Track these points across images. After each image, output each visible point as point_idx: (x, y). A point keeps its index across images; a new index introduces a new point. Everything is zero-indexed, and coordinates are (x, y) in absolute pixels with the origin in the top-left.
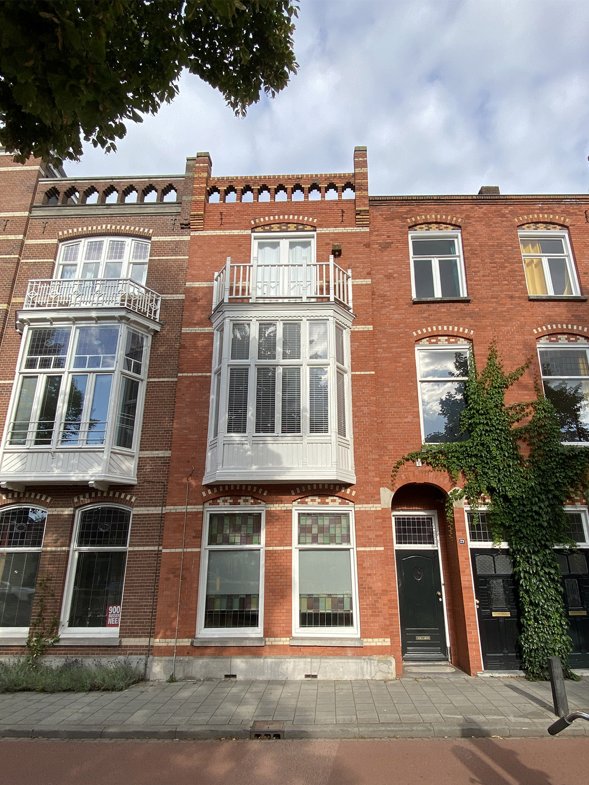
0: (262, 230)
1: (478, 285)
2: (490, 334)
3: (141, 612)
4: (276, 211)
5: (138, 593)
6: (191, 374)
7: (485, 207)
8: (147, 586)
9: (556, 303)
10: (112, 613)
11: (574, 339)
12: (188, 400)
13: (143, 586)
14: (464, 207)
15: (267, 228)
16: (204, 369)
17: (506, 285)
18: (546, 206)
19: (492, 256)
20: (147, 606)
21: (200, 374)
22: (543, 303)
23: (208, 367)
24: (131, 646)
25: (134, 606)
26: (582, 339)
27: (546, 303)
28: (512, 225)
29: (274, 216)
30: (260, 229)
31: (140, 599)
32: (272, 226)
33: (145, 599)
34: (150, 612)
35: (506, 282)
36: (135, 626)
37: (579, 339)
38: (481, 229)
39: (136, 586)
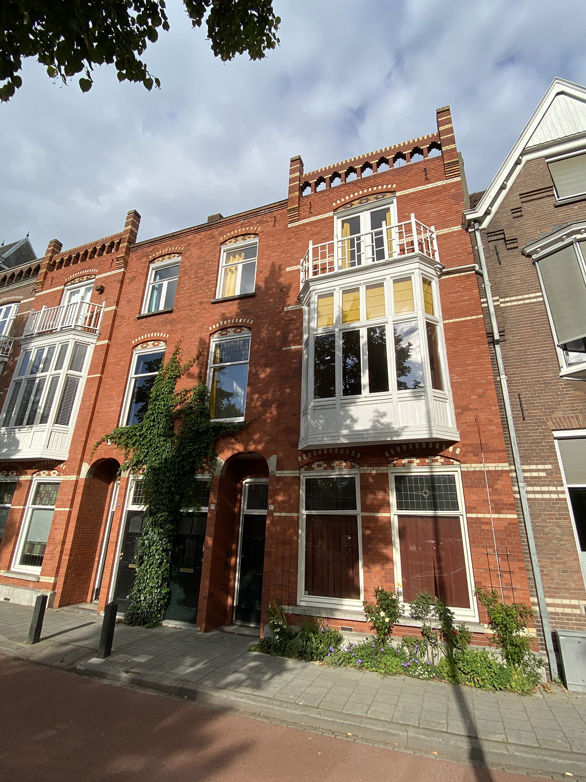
1: (181, 297)
2: (178, 336)
4: (79, 269)
7: (203, 234)
9: (231, 302)
11: (239, 330)
14: (189, 237)
15: (73, 282)
17: (201, 293)
18: (246, 221)
19: (197, 272)
22: (221, 304)
26: (245, 329)
27: (224, 304)
28: (217, 243)
29: (77, 273)
30: (69, 283)
32: (75, 280)
35: (201, 292)
37: (243, 330)
38: (195, 252)
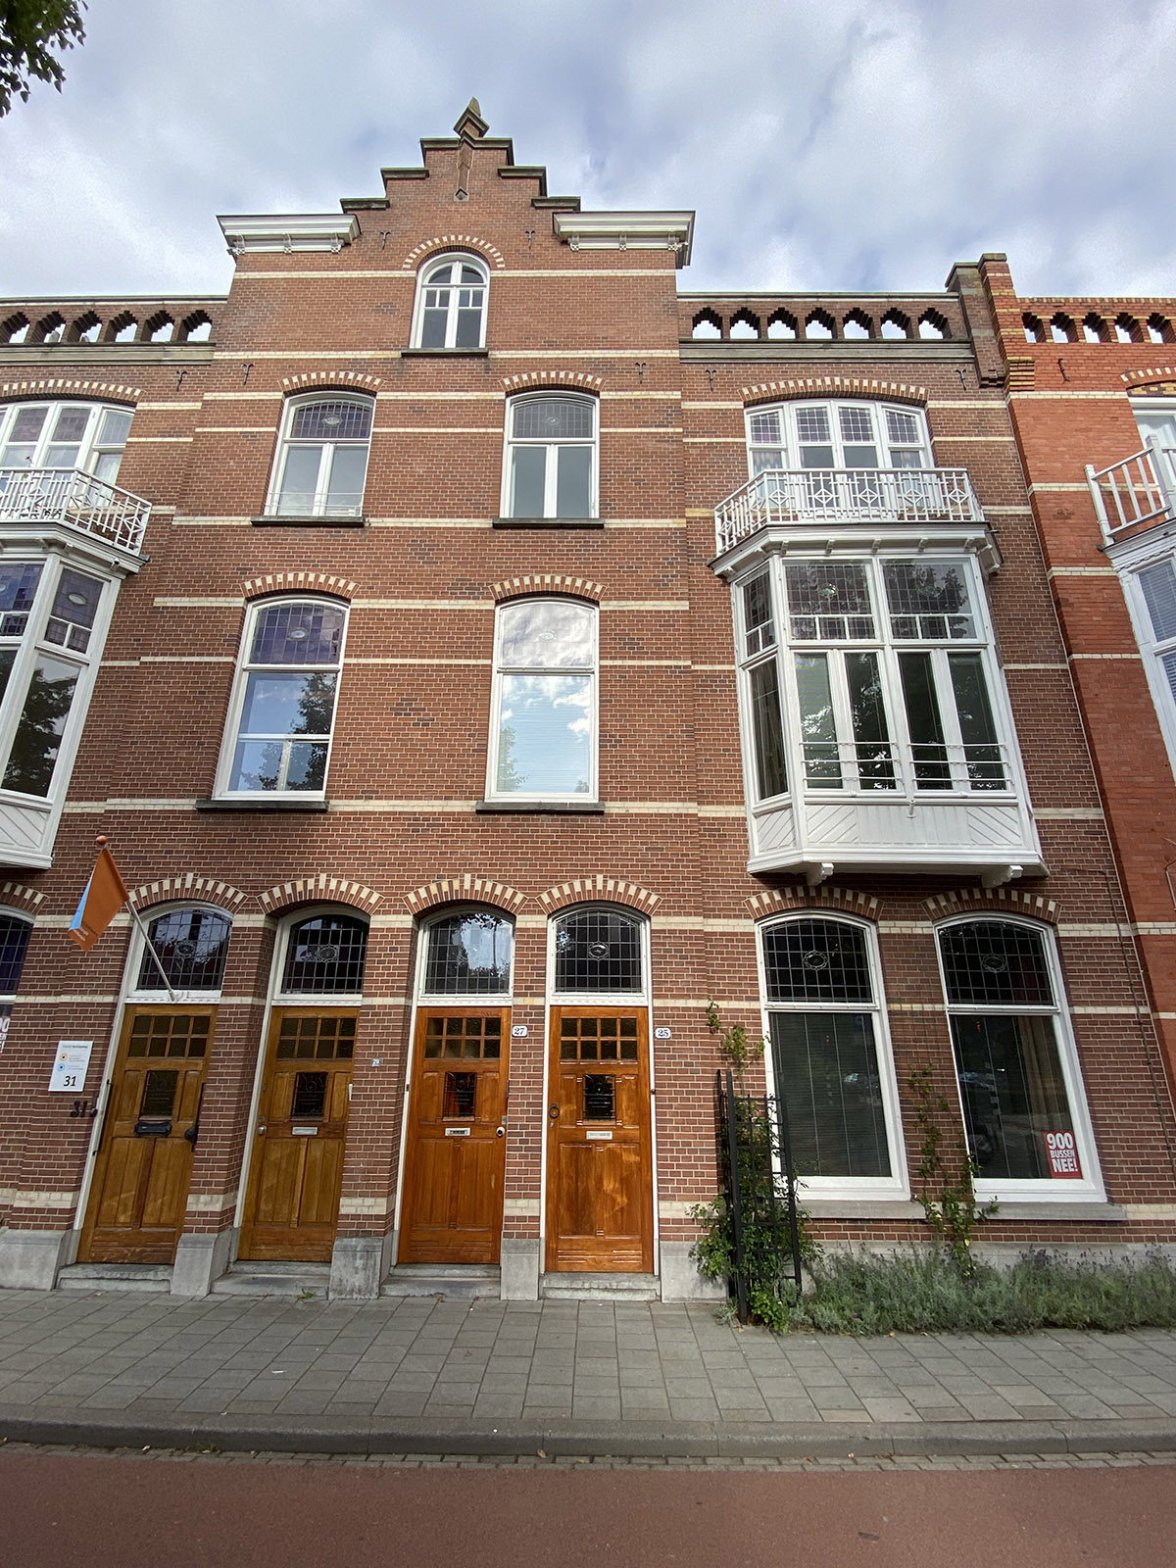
0: (1145, 393)
3: (1145, 1147)
4: (1163, 360)
5: (1124, 1105)
6: (1098, 656)
8: (1139, 1091)
10: (1057, 1148)
12: (1111, 706)
13: (1133, 1091)
15: (1154, 389)
16: (1122, 646)
20: (1153, 1133)
21: (1118, 656)
23: (1130, 642)
24: (1147, 1222)
25: (1126, 1133)
29: (1162, 368)
30: (1138, 391)
31: (1134, 1119)
32: (1162, 385)
33: (1145, 1119)
34: (1163, 1148)
36: (1140, 1177)
39: (1116, 1091)
